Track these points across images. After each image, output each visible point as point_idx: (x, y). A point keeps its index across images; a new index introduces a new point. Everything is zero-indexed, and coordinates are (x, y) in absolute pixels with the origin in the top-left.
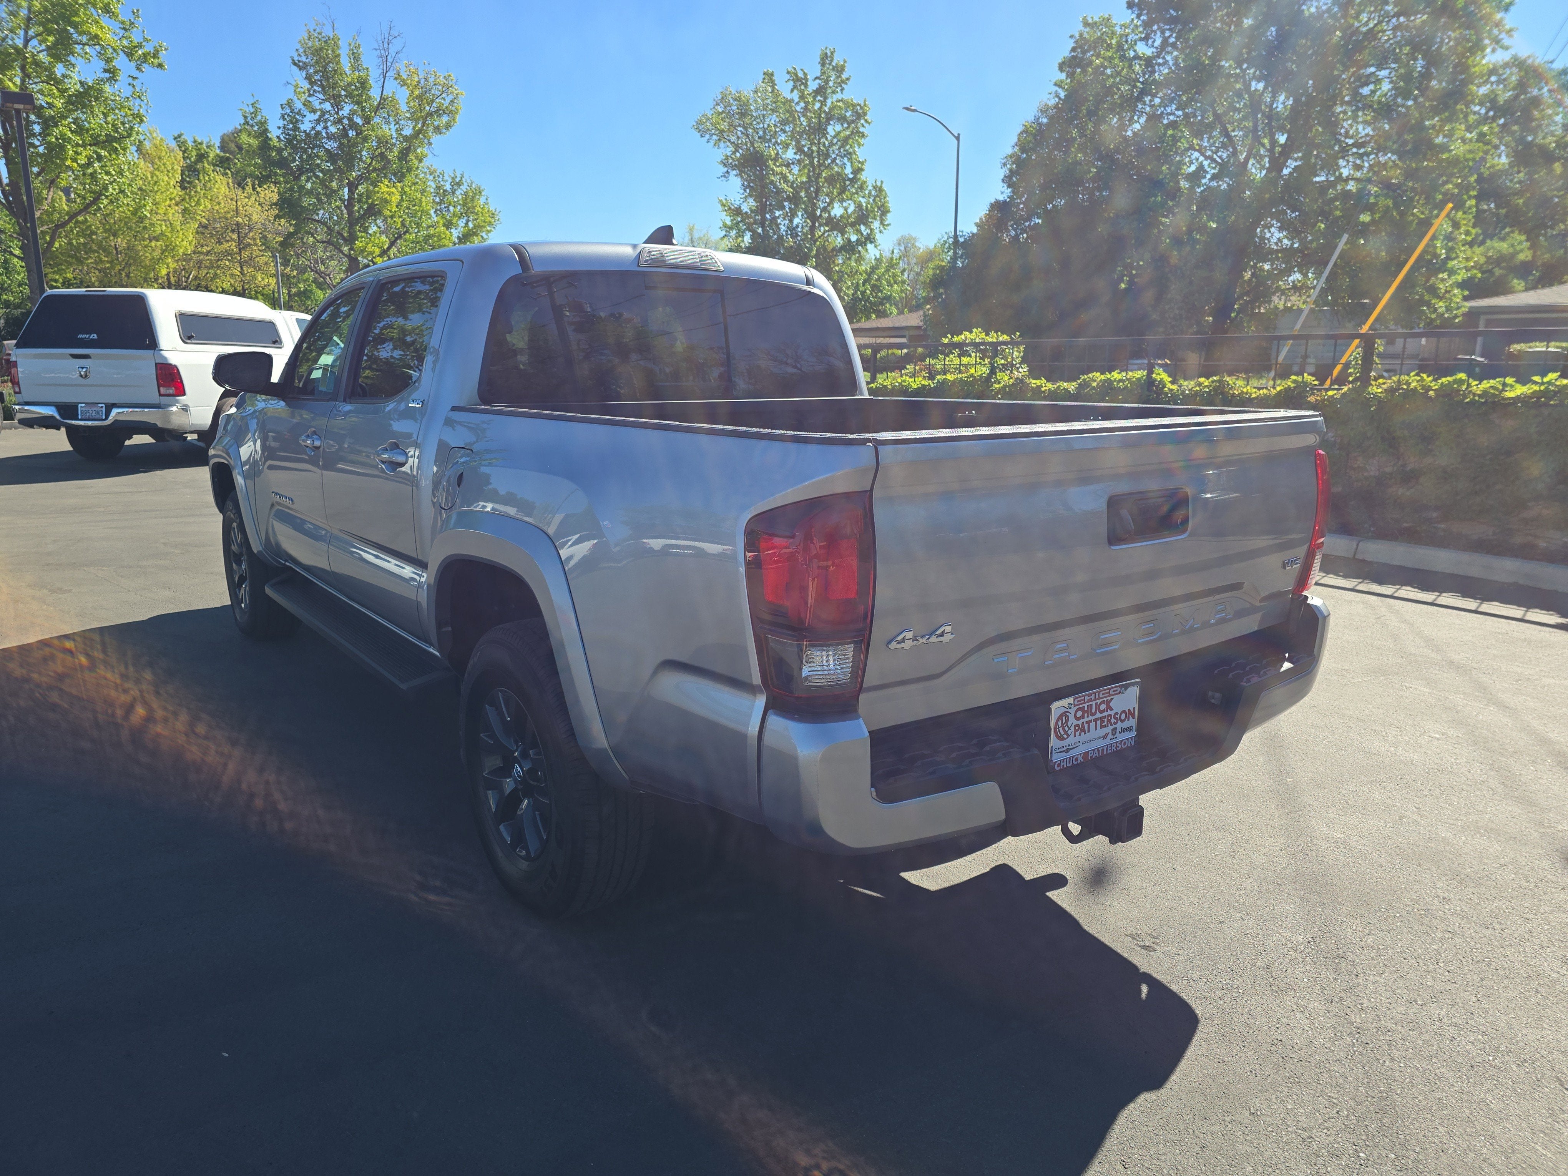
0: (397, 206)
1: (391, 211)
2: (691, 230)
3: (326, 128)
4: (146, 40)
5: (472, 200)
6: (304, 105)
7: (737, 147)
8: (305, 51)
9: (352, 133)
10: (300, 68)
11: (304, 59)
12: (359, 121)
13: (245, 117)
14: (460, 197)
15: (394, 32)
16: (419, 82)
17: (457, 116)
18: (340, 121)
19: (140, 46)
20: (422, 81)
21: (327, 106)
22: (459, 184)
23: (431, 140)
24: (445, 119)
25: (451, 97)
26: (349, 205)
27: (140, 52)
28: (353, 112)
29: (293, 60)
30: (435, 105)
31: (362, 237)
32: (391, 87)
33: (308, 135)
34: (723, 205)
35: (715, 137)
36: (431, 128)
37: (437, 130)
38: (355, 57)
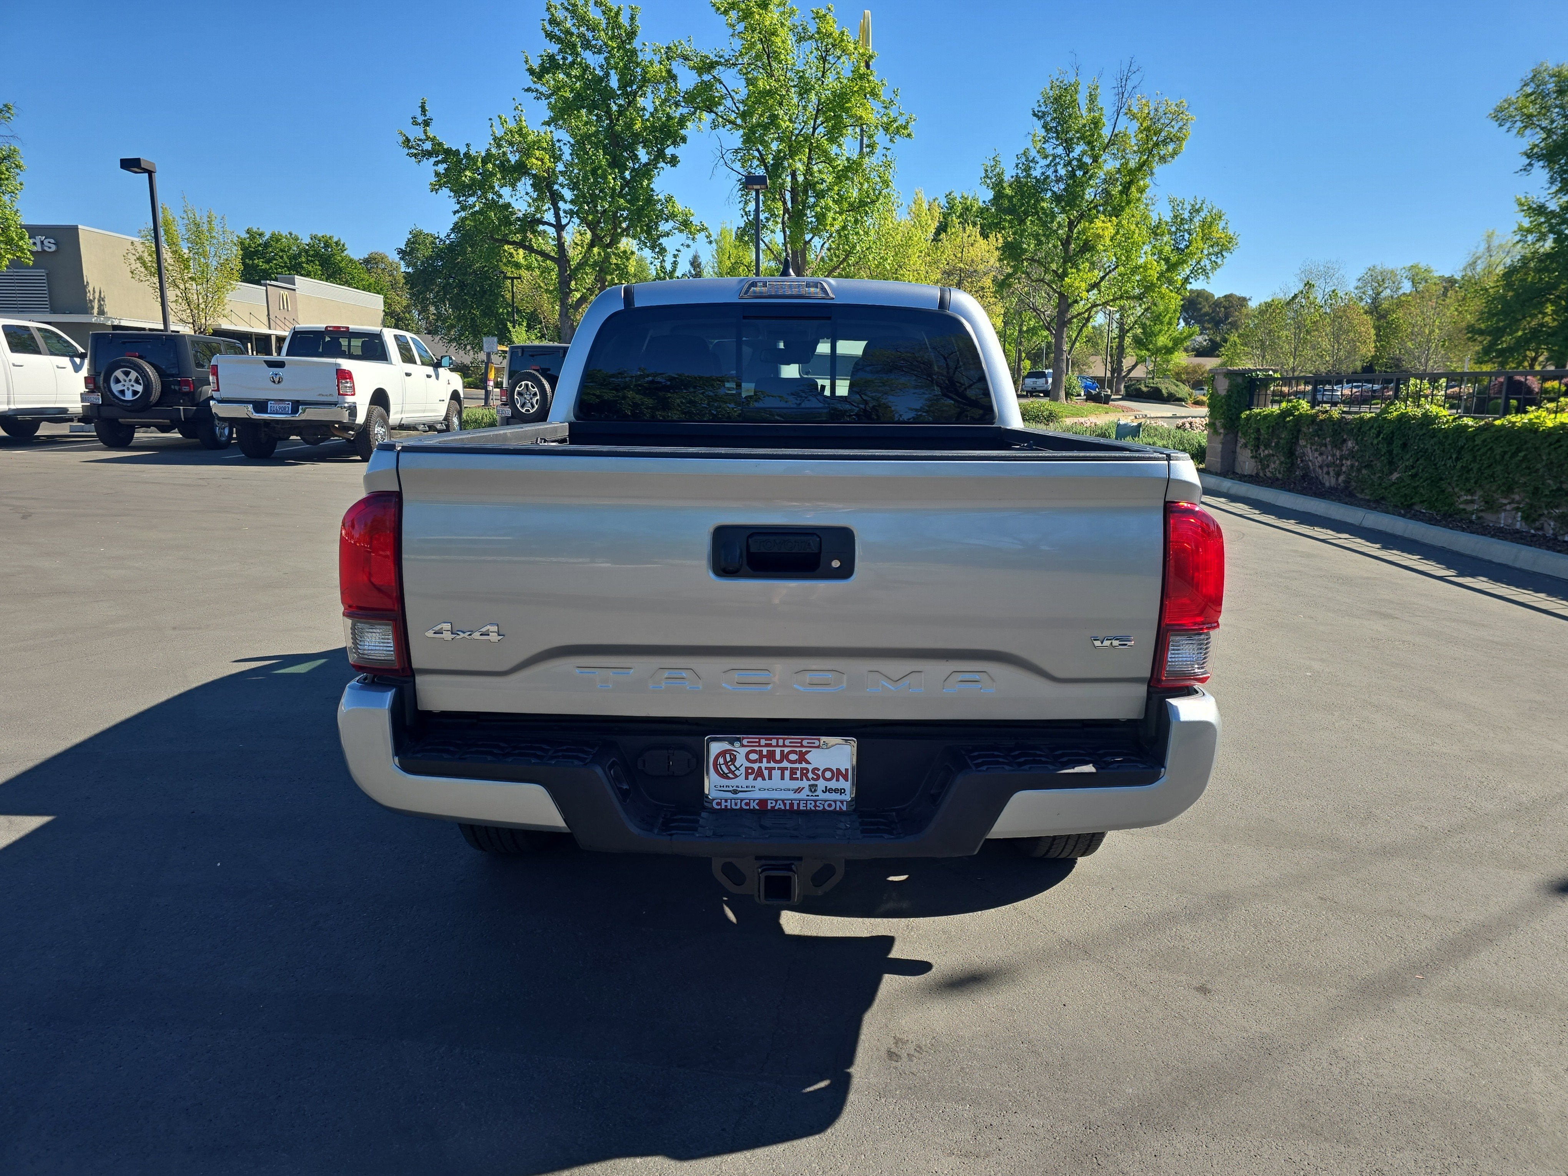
0: (1111, 240)
1: (1104, 246)
2: (1489, 237)
3: (1056, 171)
4: (901, 114)
5: (1210, 227)
6: (1038, 152)
7: (1549, 132)
8: (1045, 102)
9: (1079, 173)
10: (1039, 118)
11: (1043, 109)
12: (1087, 160)
13: (986, 171)
14: (1197, 224)
15: (1134, 68)
16: (1149, 113)
17: (1184, 143)
18: (1069, 163)
19: (895, 121)
20: (1152, 113)
21: (1060, 150)
22: (1198, 211)
23: (1154, 170)
24: (1171, 148)
25: (1181, 124)
26: (1066, 243)
27: (895, 126)
28: (1084, 153)
29: (1034, 112)
30: (1163, 134)
31: (1072, 273)
32: (1124, 124)
33: (1038, 181)
34: (1521, 204)
35: (1519, 124)
36: (1157, 158)
37: (1163, 159)
38: (1092, 99)
